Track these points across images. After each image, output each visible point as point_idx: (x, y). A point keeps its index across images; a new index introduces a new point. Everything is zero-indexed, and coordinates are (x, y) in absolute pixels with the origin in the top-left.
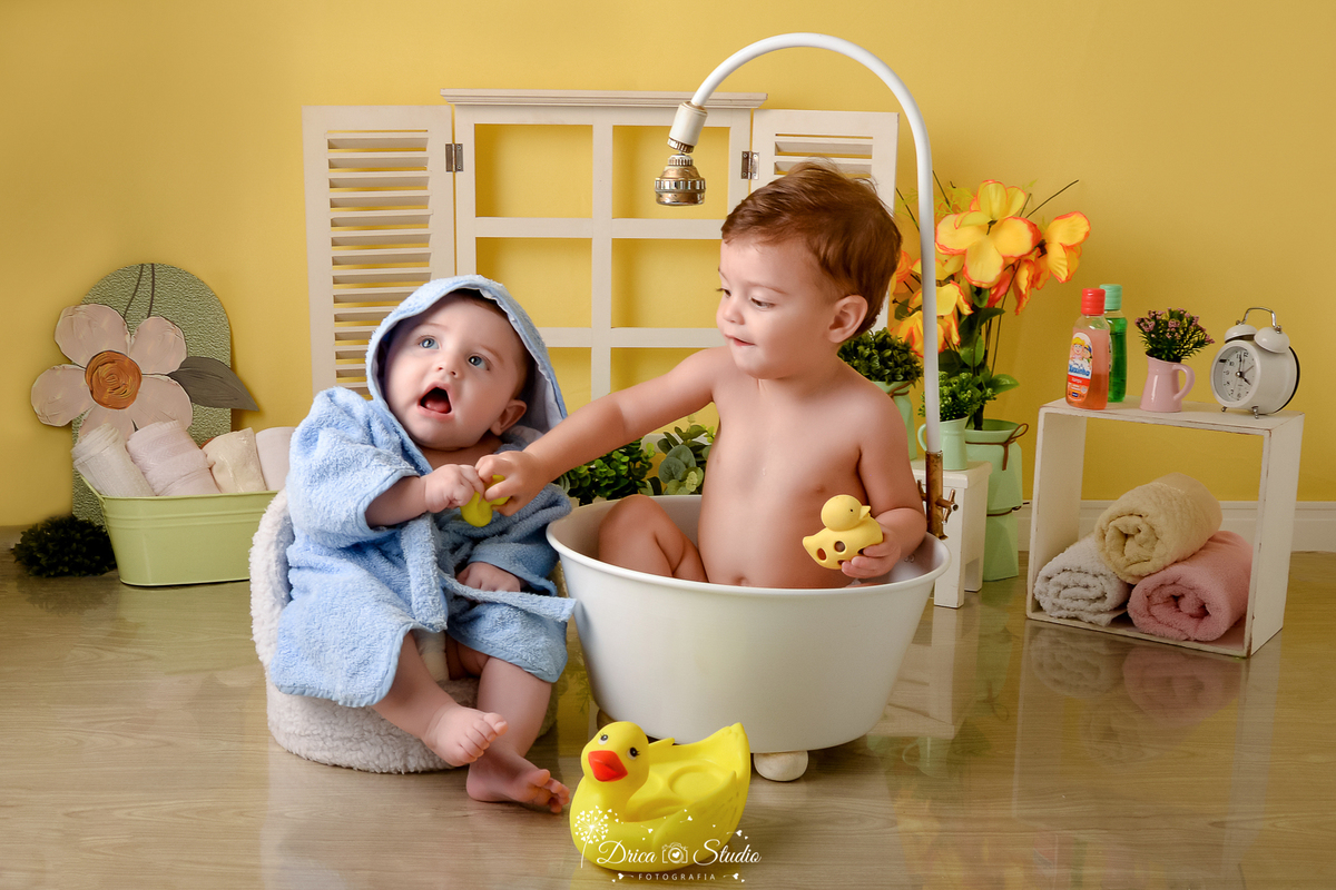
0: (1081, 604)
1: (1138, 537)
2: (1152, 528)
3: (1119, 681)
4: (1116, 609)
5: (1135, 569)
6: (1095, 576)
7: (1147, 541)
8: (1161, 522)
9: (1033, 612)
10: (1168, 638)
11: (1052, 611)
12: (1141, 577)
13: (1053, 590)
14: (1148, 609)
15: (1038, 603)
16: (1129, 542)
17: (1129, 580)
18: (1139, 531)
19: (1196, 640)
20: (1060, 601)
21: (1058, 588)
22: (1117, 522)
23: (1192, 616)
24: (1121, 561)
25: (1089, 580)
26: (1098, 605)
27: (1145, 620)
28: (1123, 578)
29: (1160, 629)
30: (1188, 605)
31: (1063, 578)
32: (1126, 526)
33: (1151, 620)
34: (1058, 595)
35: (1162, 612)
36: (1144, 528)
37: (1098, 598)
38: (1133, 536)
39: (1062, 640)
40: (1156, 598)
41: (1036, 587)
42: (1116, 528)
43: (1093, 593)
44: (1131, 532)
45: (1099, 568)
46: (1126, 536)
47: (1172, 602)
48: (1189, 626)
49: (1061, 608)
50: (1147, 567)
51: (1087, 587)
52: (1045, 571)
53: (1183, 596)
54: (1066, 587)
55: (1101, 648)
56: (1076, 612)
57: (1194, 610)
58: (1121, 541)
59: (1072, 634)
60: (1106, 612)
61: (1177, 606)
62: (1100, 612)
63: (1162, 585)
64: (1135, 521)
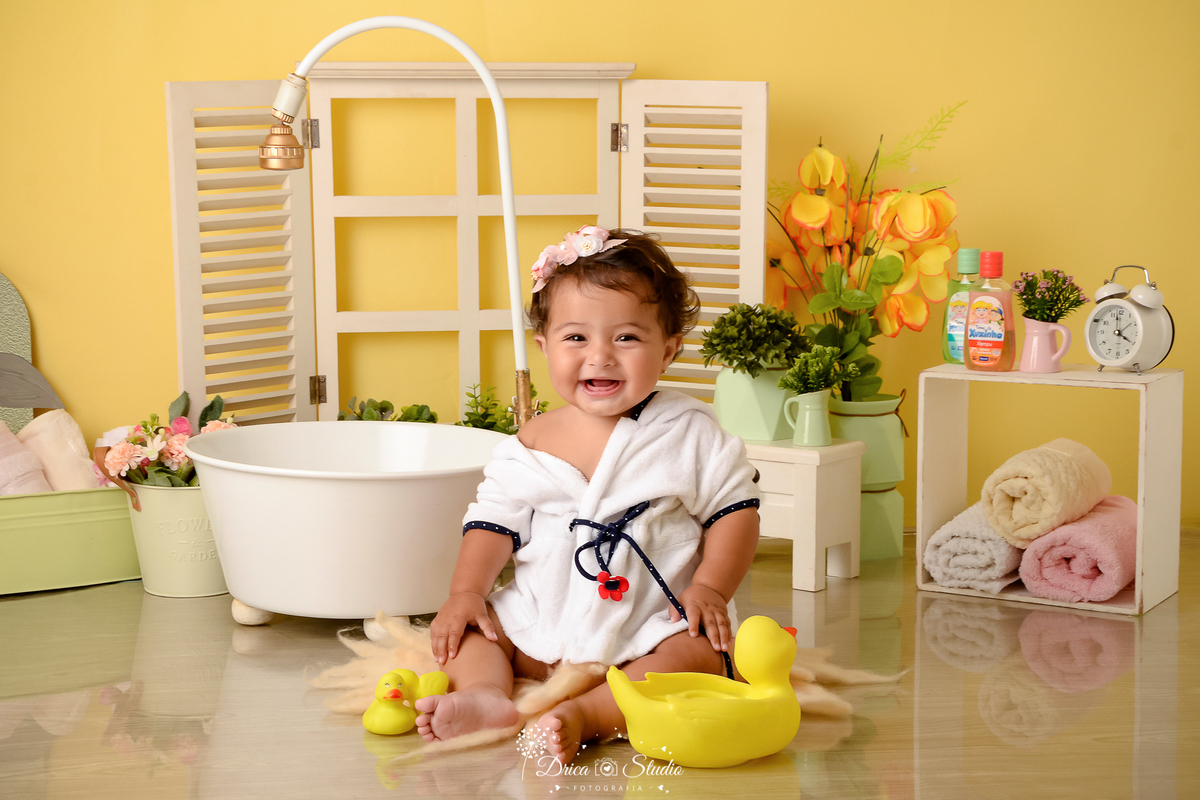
0: (971, 573)
1: (1025, 499)
2: (1037, 490)
3: (1016, 648)
4: (1007, 576)
5: (1024, 532)
6: (984, 541)
7: (1033, 502)
8: (1045, 483)
9: (924, 583)
10: (1062, 601)
11: (943, 580)
12: (1030, 540)
13: (942, 559)
14: (1041, 572)
15: (929, 574)
16: (1017, 505)
17: (1019, 545)
18: (1026, 493)
19: (1090, 601)
20: (951, 571)
21: (947, 556)
22: (1003, 485)
23: (1084, 577)
24: (1008, 525)
25: (977, 546)
26: (990, 573)
27: (1036, 584)
28: (1012, 542)
29: (1053, 592)
30: (1080, 566)
31: (952, 545)
32: (1012, 488)
33: (1044, 583)
34: (948, 563)
35: (1054, 575)
36: (1030, 490)
37: (989, 566)
38: (1019, 499)
39: (954, 608)
40: (1047, 561)
41: (925, 556)
42: (1002, 491)
43: (983, 560)
44: (1017, 495)
45: (986, 533)
46: (1013, 499)
47: (1064, 564)
48: (1082, 587)
49: (951, 578)
50: (1036, 529)
51: (975, 553)
52: (934, 540)
53: (1074, 557)
54: (955, 555)
55: (996, 615)
56: (967, 582)
57: (1086, 571)
58: (1007, 504)
59: (965, 602)
60: (998, 579)
61: (1069, 569)
62: (990, 580)
63: (1052, 547)
64: (1021, 482)
